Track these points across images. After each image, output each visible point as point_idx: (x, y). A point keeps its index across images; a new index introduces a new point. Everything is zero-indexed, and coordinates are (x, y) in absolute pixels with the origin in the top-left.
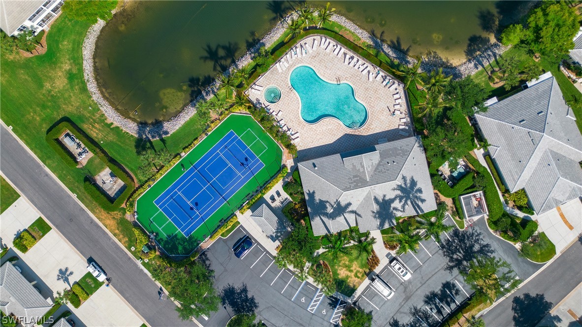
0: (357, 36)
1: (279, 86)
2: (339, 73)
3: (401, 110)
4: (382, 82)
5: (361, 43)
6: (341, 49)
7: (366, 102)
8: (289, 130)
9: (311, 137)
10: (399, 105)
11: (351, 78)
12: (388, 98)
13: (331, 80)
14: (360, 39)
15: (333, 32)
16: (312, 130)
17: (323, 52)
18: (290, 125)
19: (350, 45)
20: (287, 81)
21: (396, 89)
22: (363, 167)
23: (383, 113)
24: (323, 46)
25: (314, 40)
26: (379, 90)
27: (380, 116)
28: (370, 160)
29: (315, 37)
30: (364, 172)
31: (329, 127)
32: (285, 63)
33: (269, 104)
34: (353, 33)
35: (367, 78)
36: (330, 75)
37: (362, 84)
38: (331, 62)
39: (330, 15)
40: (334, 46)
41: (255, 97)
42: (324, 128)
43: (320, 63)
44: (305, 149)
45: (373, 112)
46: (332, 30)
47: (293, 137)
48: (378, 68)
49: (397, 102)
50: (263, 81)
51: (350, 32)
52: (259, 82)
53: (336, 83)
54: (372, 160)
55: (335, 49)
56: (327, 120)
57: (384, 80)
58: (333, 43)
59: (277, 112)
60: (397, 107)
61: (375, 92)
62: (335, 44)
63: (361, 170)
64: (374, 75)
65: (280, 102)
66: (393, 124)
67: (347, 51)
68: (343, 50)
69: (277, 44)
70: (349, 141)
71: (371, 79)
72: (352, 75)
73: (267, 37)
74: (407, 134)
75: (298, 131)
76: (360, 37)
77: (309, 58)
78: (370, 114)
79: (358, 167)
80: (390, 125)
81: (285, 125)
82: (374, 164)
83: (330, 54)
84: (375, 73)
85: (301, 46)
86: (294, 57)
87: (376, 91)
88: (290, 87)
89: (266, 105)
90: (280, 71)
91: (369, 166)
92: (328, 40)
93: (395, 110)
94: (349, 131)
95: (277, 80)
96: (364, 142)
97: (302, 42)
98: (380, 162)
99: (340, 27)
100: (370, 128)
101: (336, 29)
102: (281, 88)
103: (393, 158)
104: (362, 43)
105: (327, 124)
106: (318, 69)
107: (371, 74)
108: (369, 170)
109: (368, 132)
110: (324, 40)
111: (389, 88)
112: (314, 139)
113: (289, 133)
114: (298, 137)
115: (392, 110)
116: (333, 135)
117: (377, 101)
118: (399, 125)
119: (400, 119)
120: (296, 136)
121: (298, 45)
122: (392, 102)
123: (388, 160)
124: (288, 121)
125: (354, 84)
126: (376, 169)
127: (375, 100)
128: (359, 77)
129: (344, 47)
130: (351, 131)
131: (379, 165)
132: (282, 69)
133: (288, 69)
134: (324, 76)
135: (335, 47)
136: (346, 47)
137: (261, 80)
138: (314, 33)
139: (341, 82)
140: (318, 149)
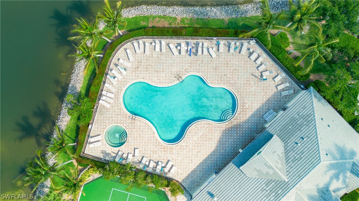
0: (171, 18)
1: (117, 123)
2: (175, 69)
3: (268, 69)
4: (229, 50)
5: (179, 22)
6: (161, 43)
7: (224, 83)
8: (157, 163)
9: (186, 158)
10: (263, 65)
11: (191, 67)
12: (245, 64)
13: (171, 82)
14: (176, 19)
15: (141, 28)
16: (184, 149)
17: (144, 57)
18: (155, 157)
19: (168, 32)
20: (124, 112)
21: (249, 49)
22: (270, 167)
23: (250, 84)
24: (140, 51)
25: (125, 50)
26: (230, 61)
27: (249, 89)
28: (273, 153)
29: (125, 46)
30: (275, 173)
31: (200, 134)
32: (109, 95)
33: (118, 149)
34: (164, 17)
35: (210, 56)
36: (166, 77)
37: (207, 67)
38: (159, 63)
39: (119, 14)
40: (151, 43)
41: (98, 150)
42: (195, 138)
43: (147, 71)
44: (189, 175)
45: (238, 89)
46: (139, 27)
47: (166, 170)
48: (215, 38)
49: (259, 62)
50: (97, 128)
51: (160, 17)
52: (93, 131)
53: (178, 82)
54: (275, 152)
55: (155, 46)
56: (192, 128)
57: (229, 47)
58: (148, 41)
59: (133, 152)
60: (262, 68)
61: (228, 67)
62: (151, 40)
63: (271, 172)
64: (214, 49)
65: (130, 138)
66: (268, 90)
67: (168, 41)
68: (164, 42)
69: (88, 78)
70: (231, 136)
71: (214, 55)
72: (191, 63)
73: (74, 77)
74: (292, 91)
75: (168, 159)
76: (173, 16)
77: (132, 72)
78: (236, 94)
79: (265, 170)
80: (266, 93)
81: (150, 160)
82: (281, 155)
83: (152, 54)
84: (214, 46)
85: (116, 65)
86: (114, 81)
87: (228, 64)
88: (131, 117)
89: (116, 152)
90: (108, 106)
91: (277, 162)
92: (141, 42)
93: (261, 72)
94: (224, 125)
95: (112, 117)
96: (248, 128)
97: (114, 60)
98: (286, 147)
99: (146, 18)
100: (246, 109)
101: (143, 24)
102: (120, 123)
103: (299, 134)
104: (181, 21)
105: (196, 133)
106: (149, 79)
107: (210, 49)
108: (280, 166)
109: (246, 114)
110: (136, 44)
111: (240, 52)
112: (192, 157)
113: (159, 167)
114: (172, 166)
115: (258, 74)
116: (209, 140)
117: (236, 75)
118: (276, 86)
119: (273, 78)
120: (169, 166)
121: (112, 66)
122: (253, 66)
123: (293, 139)
124: (150, 154)
125: (199, 72)
126: (287, 159)
127: (232, 75)
128: (200, 60)
129: (163, 38)
130: (227, 125)
131: (287, 152)
132: (109, 103)
133: (116, 97)
134: (160, 82)
135: (153, 44)
136: (165, 37)
137: (94, 129)
138: (121, 43)
139: (183, 78)
140: (203, 165)
